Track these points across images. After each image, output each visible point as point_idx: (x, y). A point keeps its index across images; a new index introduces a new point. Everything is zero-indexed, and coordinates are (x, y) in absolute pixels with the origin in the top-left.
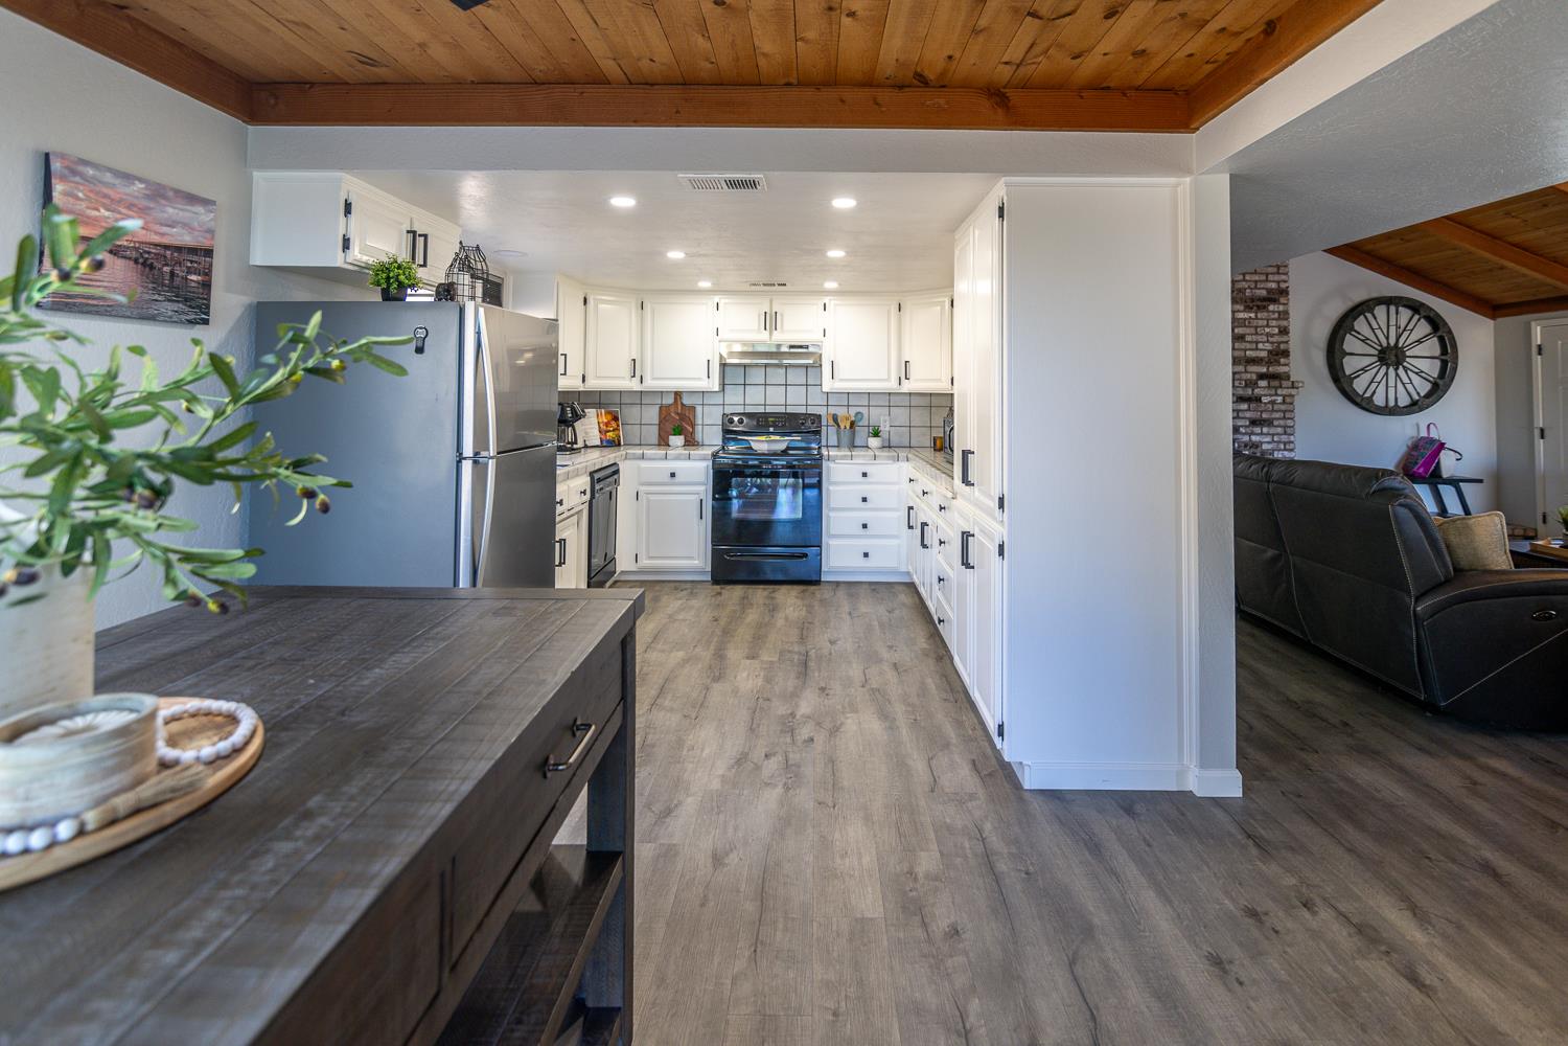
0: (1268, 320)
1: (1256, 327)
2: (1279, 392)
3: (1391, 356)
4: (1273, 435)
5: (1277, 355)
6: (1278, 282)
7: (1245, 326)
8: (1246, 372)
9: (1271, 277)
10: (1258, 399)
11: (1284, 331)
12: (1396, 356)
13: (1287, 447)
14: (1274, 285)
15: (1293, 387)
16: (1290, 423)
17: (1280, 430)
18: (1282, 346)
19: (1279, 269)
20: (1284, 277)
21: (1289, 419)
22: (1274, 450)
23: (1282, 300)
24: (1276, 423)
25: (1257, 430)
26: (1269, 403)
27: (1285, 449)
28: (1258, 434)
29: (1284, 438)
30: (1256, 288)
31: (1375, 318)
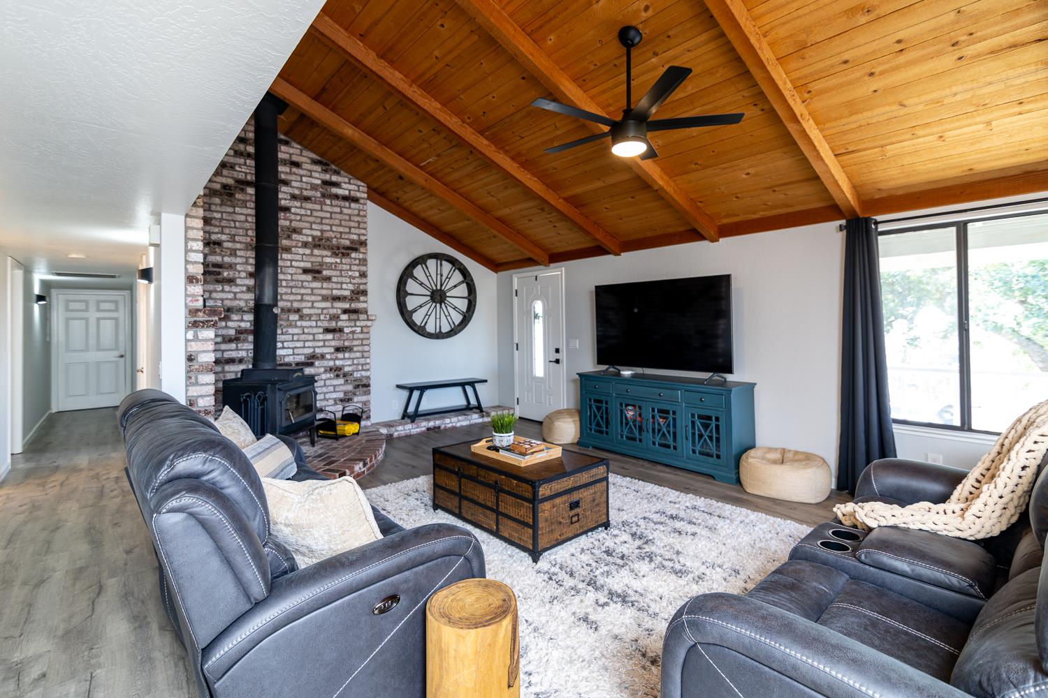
0: (350, 265)
1: (341, 271)
2: (358, 323)
3: (438, 296)
4: (353, 359)
5: (358, 293)
6: (359, 235)
7: (332, 269)
8: (333, 307)
9: (353, 230)
10: (341, 330)
11: (363, 275)
12: (440, 296)
13: (364, 368)
14: (355, 237)
15: (368, 320)
16: (366, 348)
17: (358, 355)
18: (362, 287)
19: (359, 225)
20: (363, 231)
21: (366, 345)
22: (354, 371)
23: (362, 250)
24: (355, 349)
25: (340, 355)
26: (351, 332)
27: (363, 370)
28: (341, 359)
29: (362, 361)
30: (341, 238)
31: (427, 268)
